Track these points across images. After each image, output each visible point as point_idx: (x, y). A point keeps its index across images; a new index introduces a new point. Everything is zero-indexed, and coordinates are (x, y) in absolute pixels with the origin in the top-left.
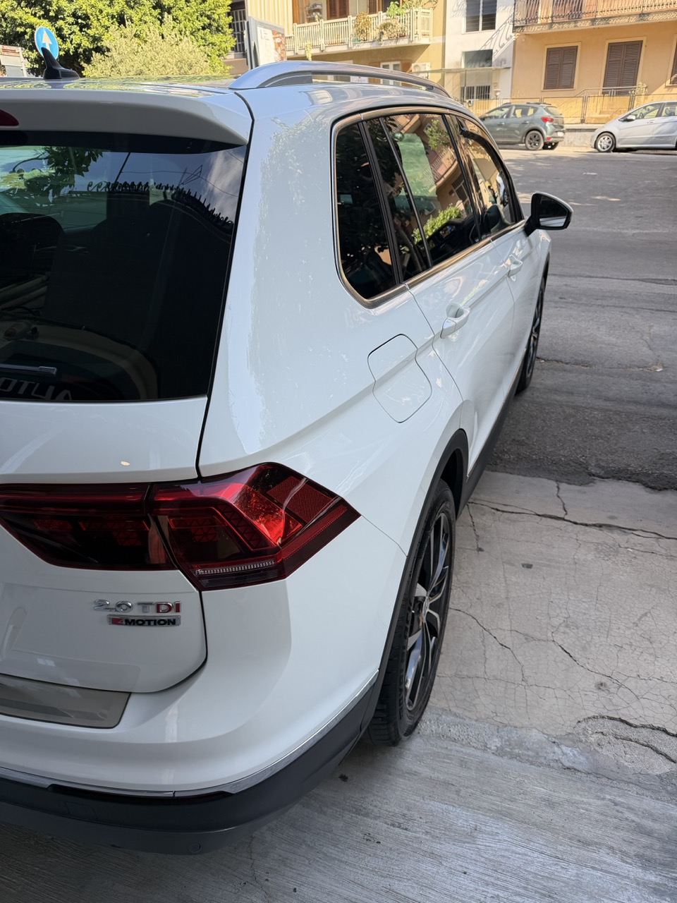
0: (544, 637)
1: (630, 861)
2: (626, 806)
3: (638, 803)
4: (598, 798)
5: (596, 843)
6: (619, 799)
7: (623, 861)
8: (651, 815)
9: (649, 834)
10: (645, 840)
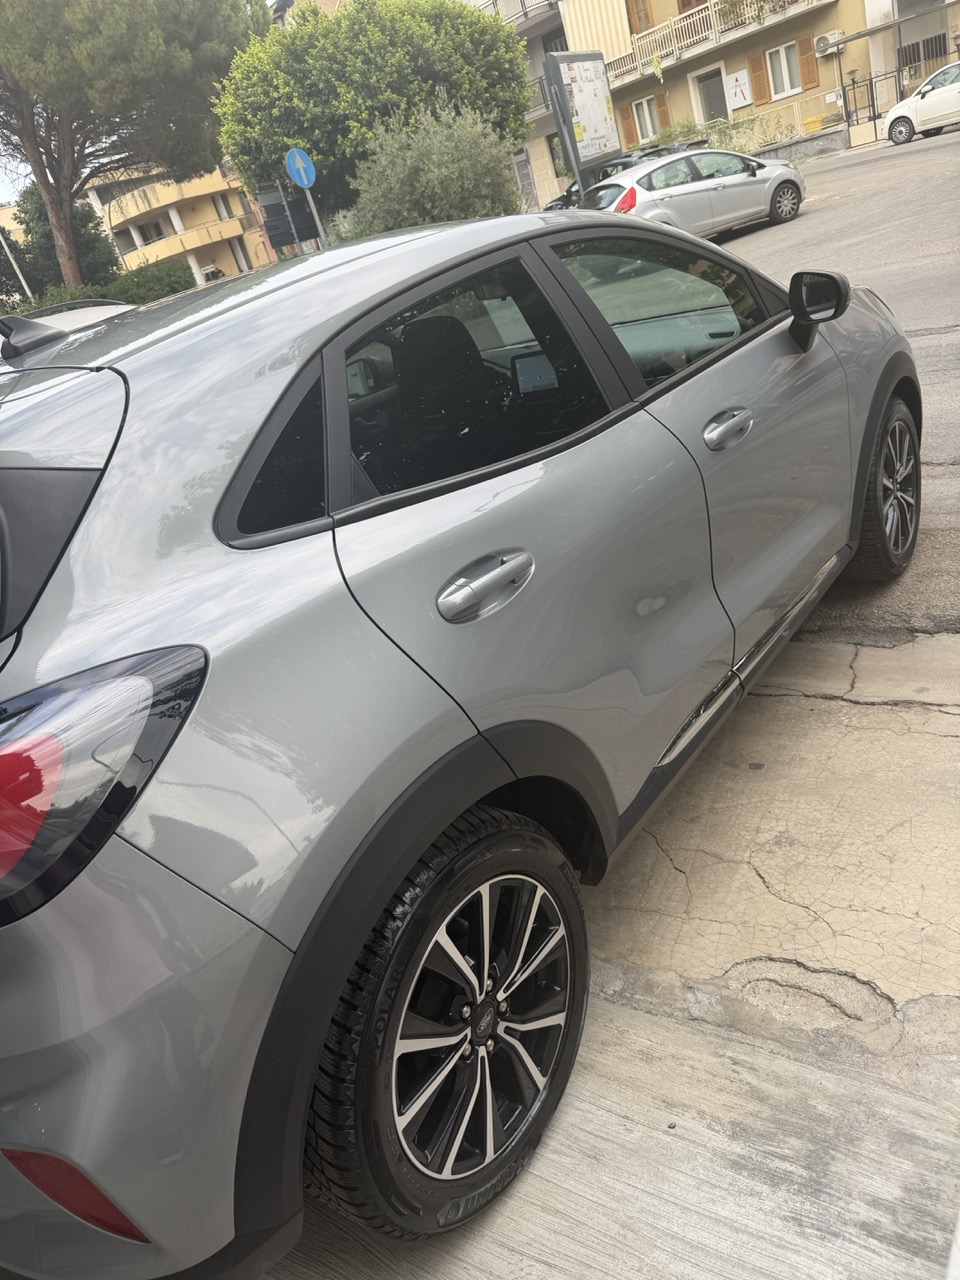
0: (739, 858)
1: (718, 1128)
2: (748, 1066)
3: (766, 1062)
4: (716, 1054)
5: (685, 1105)
6: (742, 1057)
7: (709, 1127)
8: (778, 1078)
9: (762, 1098)
10: (752, 1106)
